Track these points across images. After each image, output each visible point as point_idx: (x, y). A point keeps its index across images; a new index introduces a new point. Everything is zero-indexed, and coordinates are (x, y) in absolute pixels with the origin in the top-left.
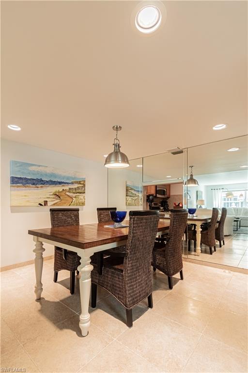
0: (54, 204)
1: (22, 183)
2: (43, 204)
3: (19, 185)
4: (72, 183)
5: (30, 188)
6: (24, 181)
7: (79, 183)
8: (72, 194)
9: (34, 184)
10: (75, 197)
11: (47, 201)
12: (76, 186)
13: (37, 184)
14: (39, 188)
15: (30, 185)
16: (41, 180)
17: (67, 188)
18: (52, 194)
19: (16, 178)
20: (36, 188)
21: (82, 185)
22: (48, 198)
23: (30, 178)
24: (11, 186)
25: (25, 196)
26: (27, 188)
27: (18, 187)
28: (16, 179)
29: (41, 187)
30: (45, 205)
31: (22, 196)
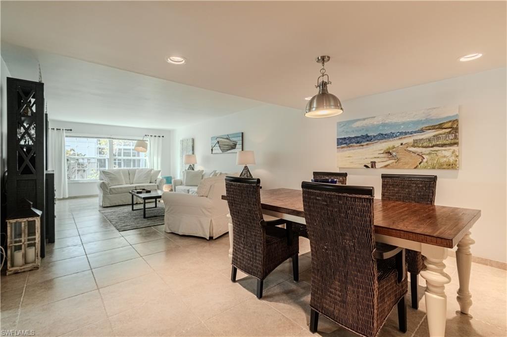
0: (386, 166)
1: (346, 143)
2: (370, 165)
3: (343, 146)
4: (422, 131)
5: (354, 148)
6: (347, 141)
7: (440, 127)
8: (421, 149)
9: (358, 143)
10: (430, 154)
11: (375, 162)
12: (430, 134)
13: (361, 142)
14: (364, 147)
15: (354, 144)
16: (368, 136)
17: (409, 140)
18: (382, 152)
19: (341, 139)
20: (361, 147)
21: (450, 130)
22: (375, 158)
23: (353, 136)
24: (338, 148)
25: (349, 157)
26: (351, 148)
27: (342, 148)
28: (341, 141)
29: (367, 145)
30: (372, 167)
31: (346, 157)
